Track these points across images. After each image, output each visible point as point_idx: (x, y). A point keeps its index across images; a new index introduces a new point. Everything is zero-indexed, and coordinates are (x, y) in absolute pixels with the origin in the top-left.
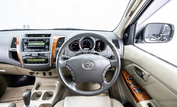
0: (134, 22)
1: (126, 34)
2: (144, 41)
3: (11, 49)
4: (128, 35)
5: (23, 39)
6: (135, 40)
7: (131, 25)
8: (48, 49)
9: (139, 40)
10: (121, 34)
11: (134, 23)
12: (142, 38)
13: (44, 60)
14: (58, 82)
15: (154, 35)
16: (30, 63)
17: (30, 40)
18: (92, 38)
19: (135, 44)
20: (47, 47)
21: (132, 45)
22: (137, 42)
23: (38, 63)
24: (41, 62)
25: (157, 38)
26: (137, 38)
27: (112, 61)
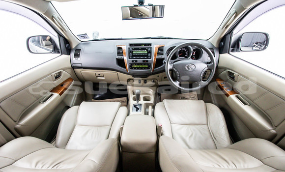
0: (231, 32)
1: (222, 43)
2: (239, 50)
3: (118, 57)
4: (224, 44)
5: (129, 48)
6: (231, 49)
7: (227, 34)
8: (151, 57)
9: (235, 49)
10: (217, 43)
11: (229, 33)
12: (238, 47)
13: (147, 66)
14: (151, 90)
15: (257, 43)
16: (135, 68)
17: (135, 49)
18: (190, 46)
19: (231, 53)
20: (149, 55)
21: (227, 54)
22: (233, 51)
23: (142, 68)
24: (145, 68)
25: (261, 46)
26: (233, 47)
27: (209, 65)
